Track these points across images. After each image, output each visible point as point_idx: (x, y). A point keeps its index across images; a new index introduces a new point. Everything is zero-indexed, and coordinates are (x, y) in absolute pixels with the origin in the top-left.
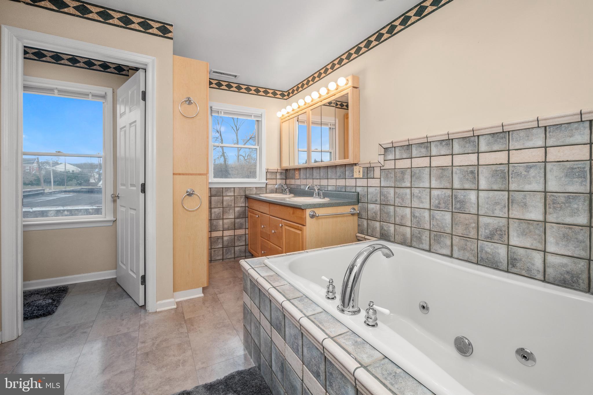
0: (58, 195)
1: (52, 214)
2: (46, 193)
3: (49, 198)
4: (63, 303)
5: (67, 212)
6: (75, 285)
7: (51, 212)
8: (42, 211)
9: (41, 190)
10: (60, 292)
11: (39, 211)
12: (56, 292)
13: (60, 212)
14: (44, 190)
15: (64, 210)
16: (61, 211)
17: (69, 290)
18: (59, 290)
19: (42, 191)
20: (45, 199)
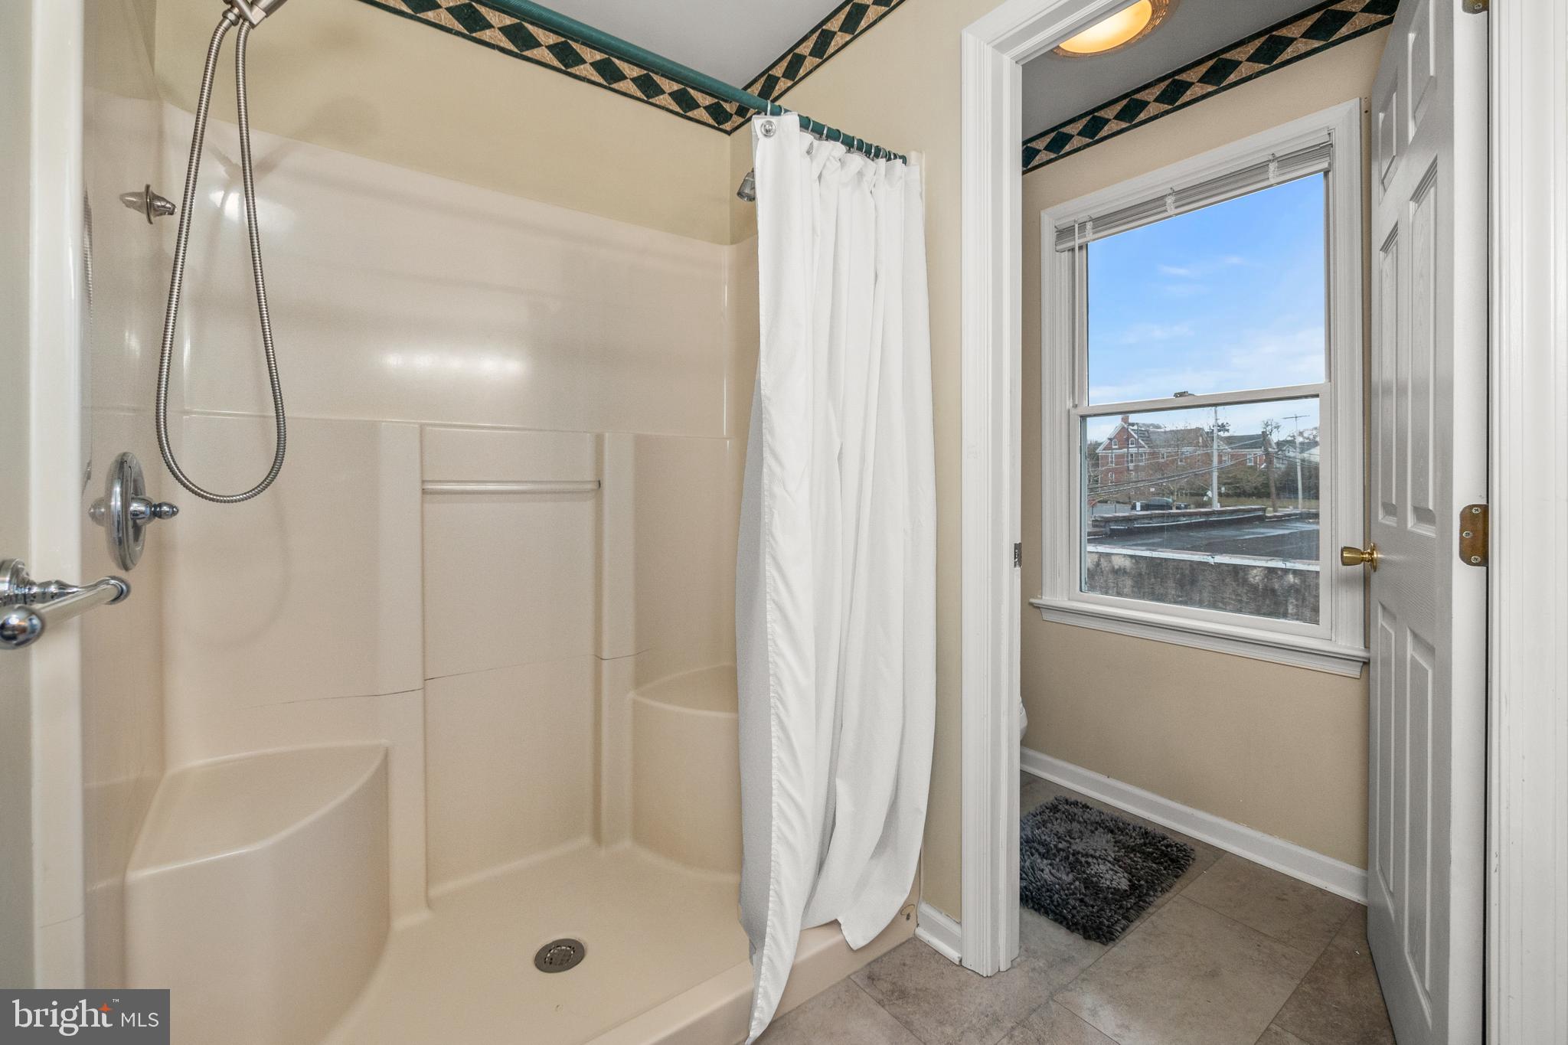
0: (1298, 524)
1: (1257, 578)
2: (1270, 518)
3: (1272, 530)
4: (1153, 918)
5: (1294, 577)
6: (1218, 853)
7: (1255, 571)
8: (1235, 566)
9: (1259, 510)
10: (1162, 863)
11: (1228, 565)
12: (1152, 853)
13: (1277, 573)
14: (1264, 510)
15: (1286, 571)
16: (1279, 572)
17: (1192, 870)
18: (1163, 851)
19: (1260, 513)
20: (1263, 534)
